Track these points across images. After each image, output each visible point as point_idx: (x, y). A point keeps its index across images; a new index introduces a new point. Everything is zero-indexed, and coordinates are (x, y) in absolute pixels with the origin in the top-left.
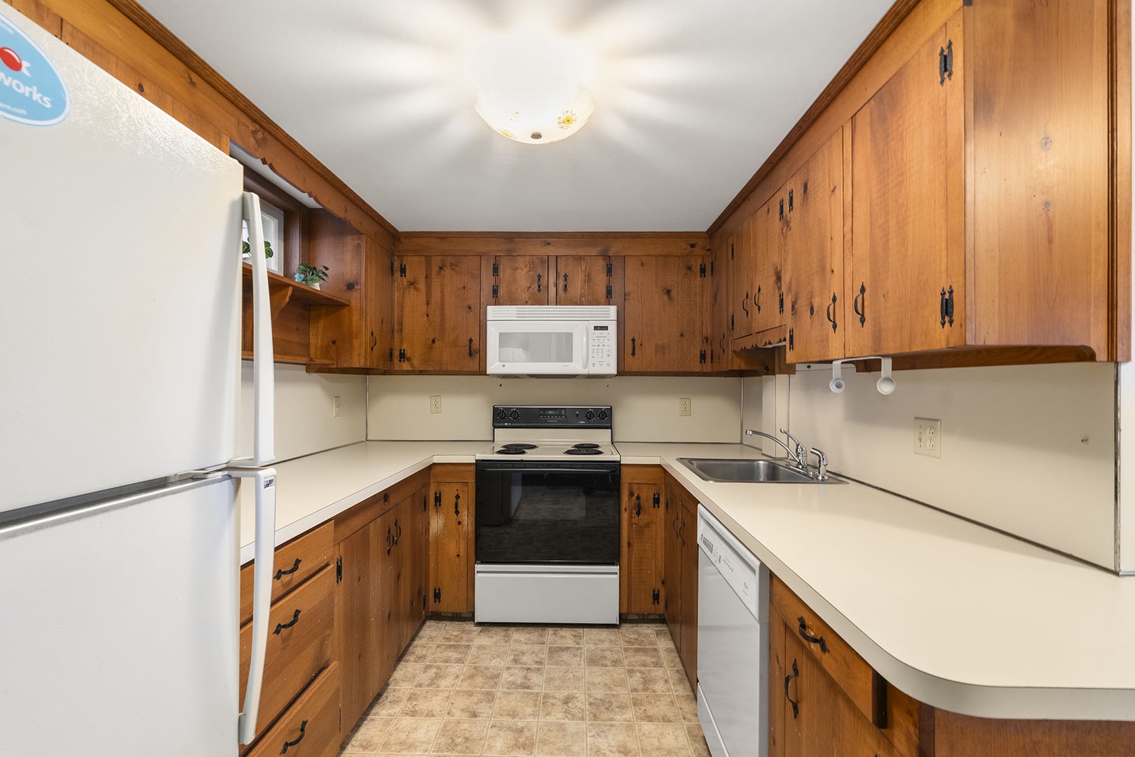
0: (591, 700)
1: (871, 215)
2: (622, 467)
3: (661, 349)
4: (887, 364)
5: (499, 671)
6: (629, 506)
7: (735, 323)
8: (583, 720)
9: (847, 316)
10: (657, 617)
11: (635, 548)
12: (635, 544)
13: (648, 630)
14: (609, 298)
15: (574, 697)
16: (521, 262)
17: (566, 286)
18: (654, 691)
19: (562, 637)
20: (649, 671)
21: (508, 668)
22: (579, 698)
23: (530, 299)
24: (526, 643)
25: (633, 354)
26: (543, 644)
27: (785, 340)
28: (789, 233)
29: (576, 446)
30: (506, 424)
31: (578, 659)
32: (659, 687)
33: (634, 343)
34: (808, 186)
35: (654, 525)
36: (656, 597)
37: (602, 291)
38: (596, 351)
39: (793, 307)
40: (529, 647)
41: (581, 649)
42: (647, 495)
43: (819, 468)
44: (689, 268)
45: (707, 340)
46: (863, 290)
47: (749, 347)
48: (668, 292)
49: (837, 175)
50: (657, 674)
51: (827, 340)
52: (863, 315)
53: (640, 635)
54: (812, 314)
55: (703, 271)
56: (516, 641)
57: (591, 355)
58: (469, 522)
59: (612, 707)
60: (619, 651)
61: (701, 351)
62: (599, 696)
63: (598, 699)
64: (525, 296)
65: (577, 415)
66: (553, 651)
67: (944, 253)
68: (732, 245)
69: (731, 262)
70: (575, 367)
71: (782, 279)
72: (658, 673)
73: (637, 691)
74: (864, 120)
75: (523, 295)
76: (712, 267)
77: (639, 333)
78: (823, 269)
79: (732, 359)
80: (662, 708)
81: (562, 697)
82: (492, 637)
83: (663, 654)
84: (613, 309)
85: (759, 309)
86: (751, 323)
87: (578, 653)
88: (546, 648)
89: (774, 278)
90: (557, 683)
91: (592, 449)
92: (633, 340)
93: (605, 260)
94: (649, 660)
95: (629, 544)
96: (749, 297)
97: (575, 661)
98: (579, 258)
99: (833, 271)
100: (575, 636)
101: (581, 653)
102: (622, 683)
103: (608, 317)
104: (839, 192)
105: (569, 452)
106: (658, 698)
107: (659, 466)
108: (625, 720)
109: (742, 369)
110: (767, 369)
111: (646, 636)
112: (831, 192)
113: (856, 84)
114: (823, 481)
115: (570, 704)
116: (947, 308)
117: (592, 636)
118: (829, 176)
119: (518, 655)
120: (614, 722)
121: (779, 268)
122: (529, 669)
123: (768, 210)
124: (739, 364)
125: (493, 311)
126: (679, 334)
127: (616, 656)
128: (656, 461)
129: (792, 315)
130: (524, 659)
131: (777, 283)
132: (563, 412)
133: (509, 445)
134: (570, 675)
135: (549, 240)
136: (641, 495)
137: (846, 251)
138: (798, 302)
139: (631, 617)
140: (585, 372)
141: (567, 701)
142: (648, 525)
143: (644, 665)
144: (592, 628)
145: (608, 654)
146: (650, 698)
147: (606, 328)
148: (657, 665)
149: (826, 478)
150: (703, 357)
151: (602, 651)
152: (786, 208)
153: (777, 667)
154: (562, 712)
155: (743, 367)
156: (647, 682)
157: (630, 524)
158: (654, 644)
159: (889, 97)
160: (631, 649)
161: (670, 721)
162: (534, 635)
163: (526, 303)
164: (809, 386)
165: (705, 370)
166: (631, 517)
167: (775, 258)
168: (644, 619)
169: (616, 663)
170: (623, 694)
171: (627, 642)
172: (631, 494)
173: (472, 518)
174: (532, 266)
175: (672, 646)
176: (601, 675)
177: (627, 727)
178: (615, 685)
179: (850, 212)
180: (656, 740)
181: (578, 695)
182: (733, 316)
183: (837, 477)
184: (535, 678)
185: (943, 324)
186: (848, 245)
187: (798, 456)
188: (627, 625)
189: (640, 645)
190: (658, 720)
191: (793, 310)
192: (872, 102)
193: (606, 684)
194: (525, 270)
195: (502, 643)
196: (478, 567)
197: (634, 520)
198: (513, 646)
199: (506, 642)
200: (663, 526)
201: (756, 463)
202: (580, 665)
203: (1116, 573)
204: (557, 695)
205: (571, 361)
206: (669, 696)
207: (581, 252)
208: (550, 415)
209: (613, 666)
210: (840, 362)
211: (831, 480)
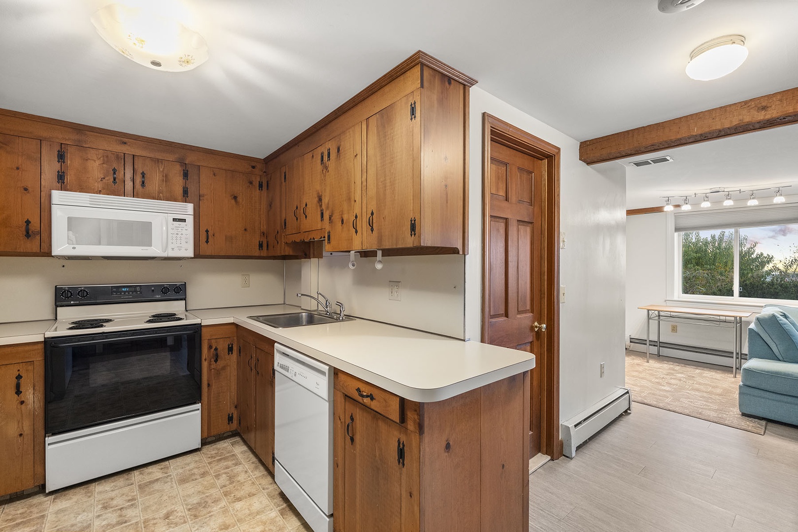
0: (189, 507)
1: (377, 175)
2: (202, 328)
3: (230, 239)
4: (379, 253)
5: (89, 522)
6: (208, 356)
7: (287, 224)
8: (186, 522)
9: (363, 225)
10: (231, 433)
11: (214, 387)
12: (213, 384)
13: (225, 445)
14: (185, 196)
15: (173, 511)
16: (92, 154)
17: (143, 182)
18: (238, 481)
19: (149, 473)
20: (232, 470)
21: (99, 516)
22: (178, 510)
23: (104, 189)
24: (112, 491)
25: (207, 242)
26: (132, 484)
27: (324, 237)
28: (327, 174)
29: (153, 316)
30: (72, 302)
31: (170, 483)
32: (242, 477)
33: (207, 233)
34: (340, 149)
35: (229, 367)
36: (230, 419)
37: (179, 191)
38: (174, 238)
39: (330, 218)
40: (117, 492)
41: (170, 475)
42: (223, 346)
43: (340, 314)
44: (251, 183)
45: (264, 234)
46: (372, 214)
47: (298, 240)
48: (235, 198)
49: (358, 148)
50: (237, 470)
51: (352, 239)
52: (372, 227)
53: (219, 449)
54: (342, 223)
55: (261, 186)
56: (100, 493)
57: (170, 241)
58: (36, 399)
59: (208, 504)
60: (204, 466)
61: (259, 242)
62: (195, 502)
63: (194, 504)
64: (99, 186)
65: (153, 291)
66: (141, 487)
67: (412, 201)
68: (285, 173)
69: (284, 183)
70: (155, 250)
71: (323, 201)
72: (239, 469)
73: (225, 487)
74: (373, 122)
75: (96, 184)
76: (268, 184)
77: (212, 226)
78: (349, 199)
79: (284, 248)
80: (247, 489)
81: (162, 515)
82: (71, 499)
83: (239, 456)
84: (190, 207)
85: (306, 217)
86: (300, 225)
87: (169, 479)
88: (135, 488)
89: (317, 199)
90: (154, 508)
91: (171, 317)
92: (207, 231)
93: (181, 166)
94: (230, 463)
95: (209, 385)
96: (298, 209)
97: (167, 487)
98: (157, 161)
99: (355, 201)
100: (162, 469)
101: (171, 479)
102: (213, 486)
103: (186, 212)
104: (359, 157)
105: (150, 321)
106: (242, 484)
107: (233, 324)
108: (221, 508)
109: (291, 254)
110: (306, 255)
111: (225, 448)
112: (354, 157)
113: (368, 102)
114: (343, 320)
115: (171, 518)
116: (413, 228)
117: (178, 464)
118: (353, 147)
119: (107, 503)
120: (212, 513)
121: (320, 193)
122: (122, 508)
123: (313, 156)
124: (288, 251)
125: (57, 196)
126: (243, 229)
127: (203, 470)
128: (231, 320)
129: (330, 223)
130: (115, 502)
131: (318, 202)
132: (138, 289)
133: (79, 321)
134: (166, 498)
135: (125, 140)
136: (218, 347)
137: (363, 192)
138: (334, 216)
139: (209, 440)
140: (165, 255)
141: (167, 516)
142: (224, 368)
143: (227, 468)
144: (176, 458)
145: (196, 471)
146: (236, 487)
147: (184, 220)
148: (236, 464)
149: (344, 318)
150: (261, 246)
151: (189, 471)
152: (326, 158)
153: (339, 422)
154: (165, 526)
155: (291, 253)
156: (231, 478)
157: (210, 369)
158: (231, 452)
159: (386, 116)
160: (214, 461)
161: (254, 495)
162: (120, 481)
163: (100, 192)
164: (331, 266)
165: (262, 255)
166: (210, 364)
167: (318, 188)
168: (220, 438)
169: (203, 475)
170: (215, 492)
171: (209, 458)
172: (210, 347)
173: (40, 395)
174: (106, 159)
175: (245, 448)
176: (193, 487)
177: (223, 512)
178: (207, 489)
179: (365, 171)
180: (247, 510)
181: (176, 509)
182: (285, 220)
183: (349, 317)
184: (130, 513)
185: (411, 235)
186: (364, 188)
187: (327, 307)
188: (207, 447)
189: (221, 456)
190: (246, 497)
191: (330, 220)
192: (377, 115)
193: (199, 492)
194: (98, 162)
195: (85, 499)
196: (49, 440)
197: (212, 367)
198: (98, 497)
199: (90, 497)
200: (235, 367)
201: (300, 315)
202: (172, 487)
203: (464, 340)
204: (156, 516)
205: (150, 245)
206: (250, 480)
207: (159, 156)
208: (125, 292)
209: (201, 478)
210: (354, 252)
211: (346, 319)
